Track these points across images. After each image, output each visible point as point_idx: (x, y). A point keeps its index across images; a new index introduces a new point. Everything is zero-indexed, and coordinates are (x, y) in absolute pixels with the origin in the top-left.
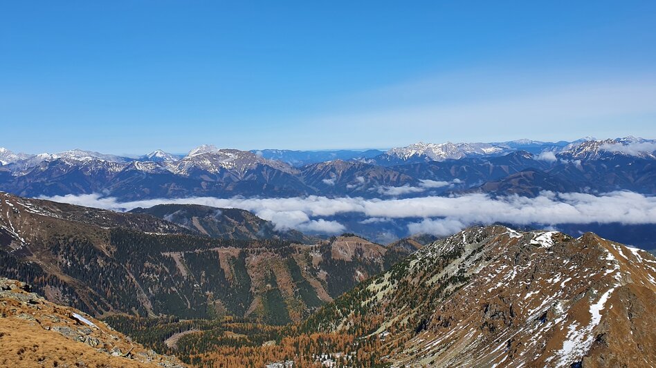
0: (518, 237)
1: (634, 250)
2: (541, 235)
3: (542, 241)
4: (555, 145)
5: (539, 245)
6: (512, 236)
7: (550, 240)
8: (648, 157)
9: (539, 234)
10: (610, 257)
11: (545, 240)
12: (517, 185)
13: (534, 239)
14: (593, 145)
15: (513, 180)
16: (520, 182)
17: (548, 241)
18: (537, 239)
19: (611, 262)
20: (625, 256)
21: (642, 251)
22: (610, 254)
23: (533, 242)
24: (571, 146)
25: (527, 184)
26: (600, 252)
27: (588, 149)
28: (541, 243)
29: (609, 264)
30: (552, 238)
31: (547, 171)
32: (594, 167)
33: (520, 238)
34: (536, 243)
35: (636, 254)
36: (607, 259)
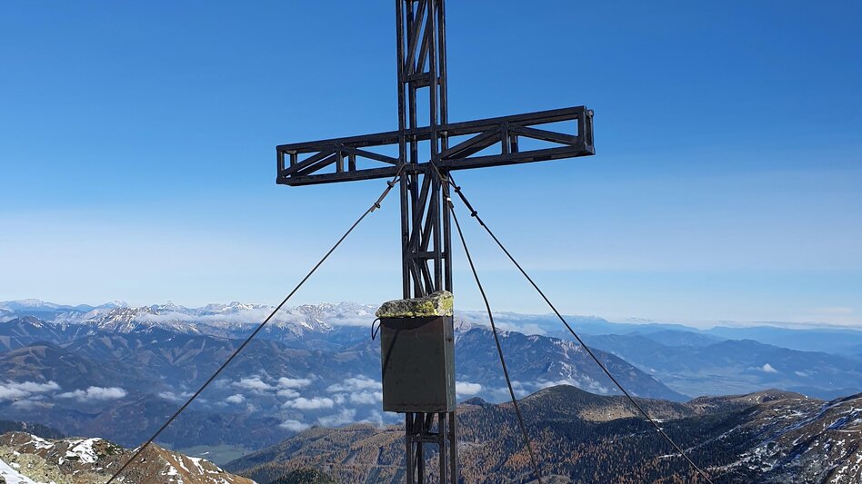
0: (47, 447)
1: (196, 461)
2: (79, 444)
3: (81, 452)
4: (75, 310)
5: (77, 458)
6: (38, 446)
7: (90, 450)
8: (191, 331)
9: (76, 443)
10: (173, 472)
11: (84, 450)
12: (23, 364)
13: (71, 450)
14: (126, 314)
15: (17, 358)
16: (28, 360)
17: (88, 451)
18: (74, 450)
19: (174, 477)
20: (186, 469)
21: (205, 460)
22: (172, 468)
23: (69, 454)
24: (95, 312)
25: (36, 364)
26: (161, 466)
27: (119, 318)
28: (79, 454)
29: (171, 480)
30: (93, 447)
31: (64, 346)
33: (50, 449)
34: (74, 455)
35: (197, 464)
36: (169, 474)
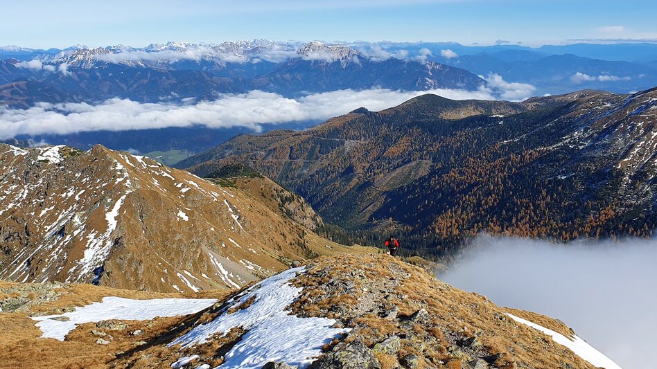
0: (23, 154)
1: (139, 158)
2: (47, 150)
3: (50, 156)
4: (47, 53)
5: (47, 161)
6: (16, 154)
7: (57, 154)
8: (138, 66)
9: (45, 149)
10: (119, 167)
11: (52, 155)
12: (10, 96)
13: (42, 155)
14: (86, 54)
15: (4, 91)
16: (12, 93)
17: (56, 155)
18: (44, 155)
19: (121, 171)
20: (131, 164)
21: (146, 157)
22: (118, 164)
23: (40, 158)
24: (63, 54)
25: (20, 95)
26: (110, 163)
27: (81, 57)
28: (49, 158)
29: (119, 173)
30: (59, 152)
31: (40, 81)
32: (87, 75)
33: (26, 155)
34: (44, 159)
35: (141, 161)
36: (116, 168)
